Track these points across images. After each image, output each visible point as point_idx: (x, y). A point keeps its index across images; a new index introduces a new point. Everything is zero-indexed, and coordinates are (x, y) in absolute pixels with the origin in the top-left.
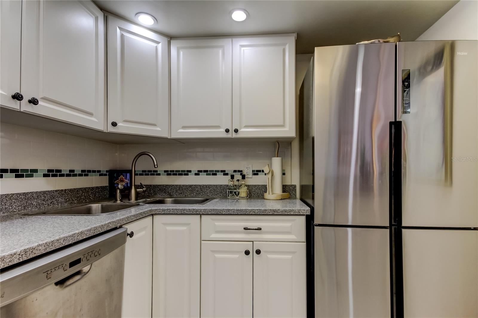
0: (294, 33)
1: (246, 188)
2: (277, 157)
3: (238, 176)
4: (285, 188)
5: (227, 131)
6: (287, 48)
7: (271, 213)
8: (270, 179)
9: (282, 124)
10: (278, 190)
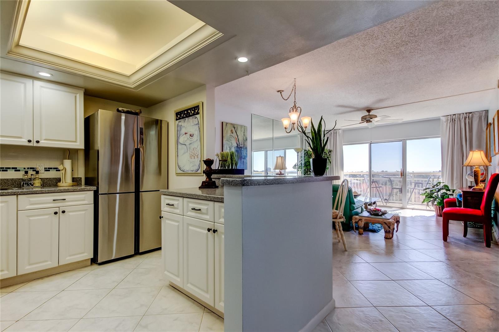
0: (82, 88)
1: (40, 180)
2: (68, 159)
3: (31, 172)
4: (74, 180)
5: (30, 141)
6: (78, 96)
7: (72, 191)
8: (64, 174)
9: (74, 140)
10: (69, 180)
